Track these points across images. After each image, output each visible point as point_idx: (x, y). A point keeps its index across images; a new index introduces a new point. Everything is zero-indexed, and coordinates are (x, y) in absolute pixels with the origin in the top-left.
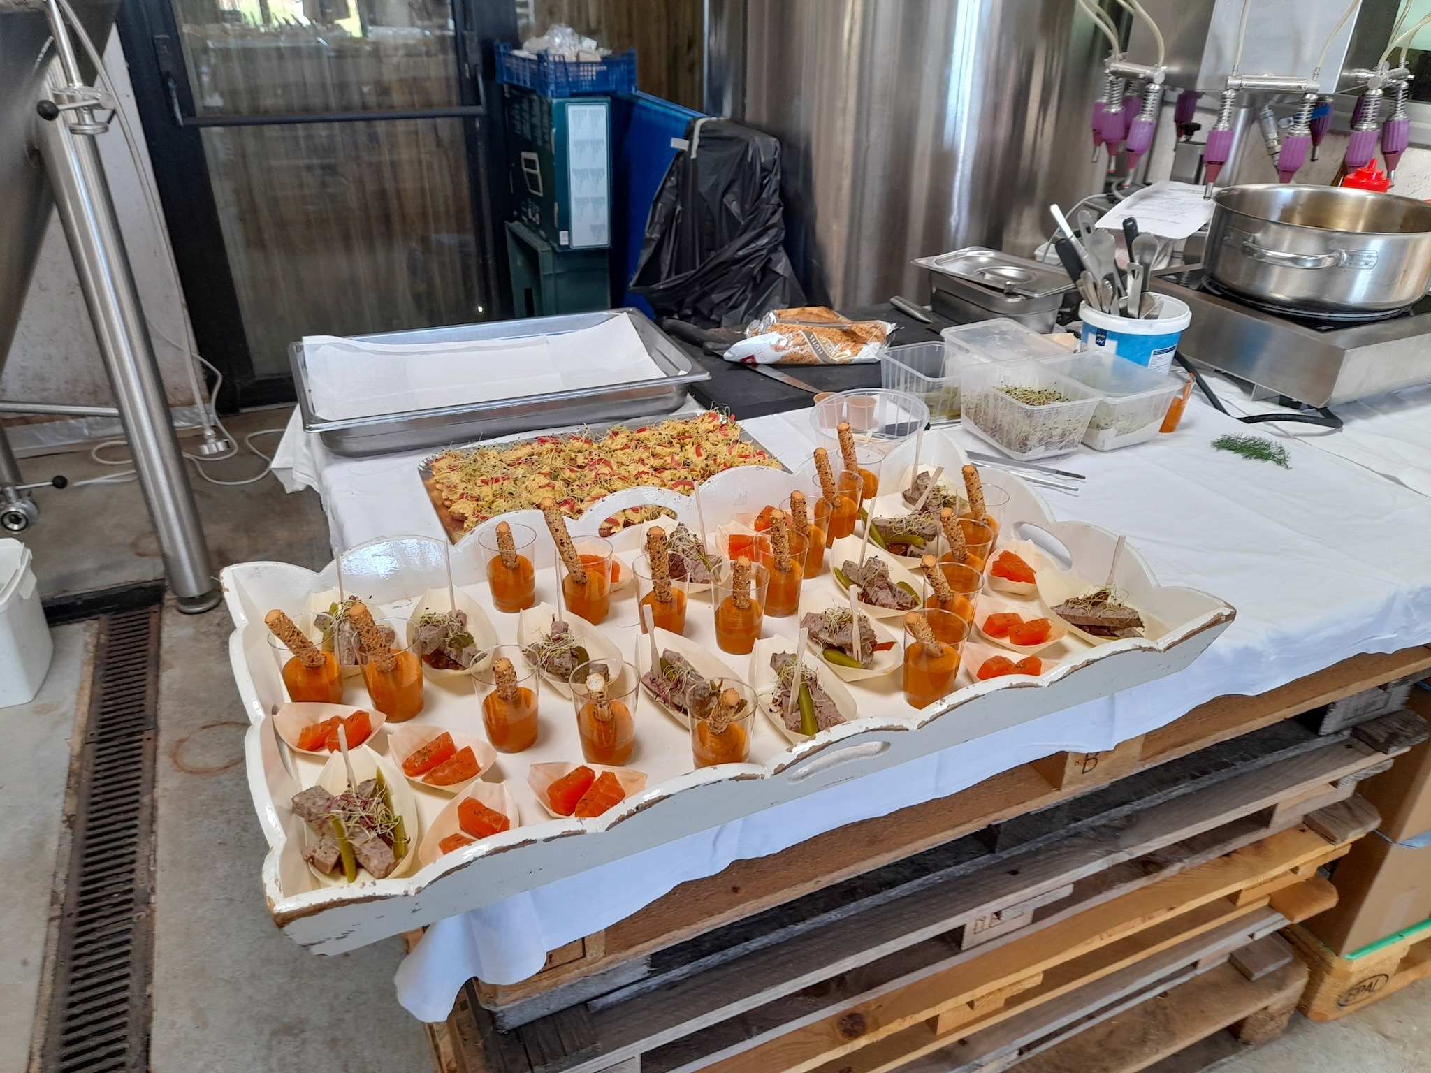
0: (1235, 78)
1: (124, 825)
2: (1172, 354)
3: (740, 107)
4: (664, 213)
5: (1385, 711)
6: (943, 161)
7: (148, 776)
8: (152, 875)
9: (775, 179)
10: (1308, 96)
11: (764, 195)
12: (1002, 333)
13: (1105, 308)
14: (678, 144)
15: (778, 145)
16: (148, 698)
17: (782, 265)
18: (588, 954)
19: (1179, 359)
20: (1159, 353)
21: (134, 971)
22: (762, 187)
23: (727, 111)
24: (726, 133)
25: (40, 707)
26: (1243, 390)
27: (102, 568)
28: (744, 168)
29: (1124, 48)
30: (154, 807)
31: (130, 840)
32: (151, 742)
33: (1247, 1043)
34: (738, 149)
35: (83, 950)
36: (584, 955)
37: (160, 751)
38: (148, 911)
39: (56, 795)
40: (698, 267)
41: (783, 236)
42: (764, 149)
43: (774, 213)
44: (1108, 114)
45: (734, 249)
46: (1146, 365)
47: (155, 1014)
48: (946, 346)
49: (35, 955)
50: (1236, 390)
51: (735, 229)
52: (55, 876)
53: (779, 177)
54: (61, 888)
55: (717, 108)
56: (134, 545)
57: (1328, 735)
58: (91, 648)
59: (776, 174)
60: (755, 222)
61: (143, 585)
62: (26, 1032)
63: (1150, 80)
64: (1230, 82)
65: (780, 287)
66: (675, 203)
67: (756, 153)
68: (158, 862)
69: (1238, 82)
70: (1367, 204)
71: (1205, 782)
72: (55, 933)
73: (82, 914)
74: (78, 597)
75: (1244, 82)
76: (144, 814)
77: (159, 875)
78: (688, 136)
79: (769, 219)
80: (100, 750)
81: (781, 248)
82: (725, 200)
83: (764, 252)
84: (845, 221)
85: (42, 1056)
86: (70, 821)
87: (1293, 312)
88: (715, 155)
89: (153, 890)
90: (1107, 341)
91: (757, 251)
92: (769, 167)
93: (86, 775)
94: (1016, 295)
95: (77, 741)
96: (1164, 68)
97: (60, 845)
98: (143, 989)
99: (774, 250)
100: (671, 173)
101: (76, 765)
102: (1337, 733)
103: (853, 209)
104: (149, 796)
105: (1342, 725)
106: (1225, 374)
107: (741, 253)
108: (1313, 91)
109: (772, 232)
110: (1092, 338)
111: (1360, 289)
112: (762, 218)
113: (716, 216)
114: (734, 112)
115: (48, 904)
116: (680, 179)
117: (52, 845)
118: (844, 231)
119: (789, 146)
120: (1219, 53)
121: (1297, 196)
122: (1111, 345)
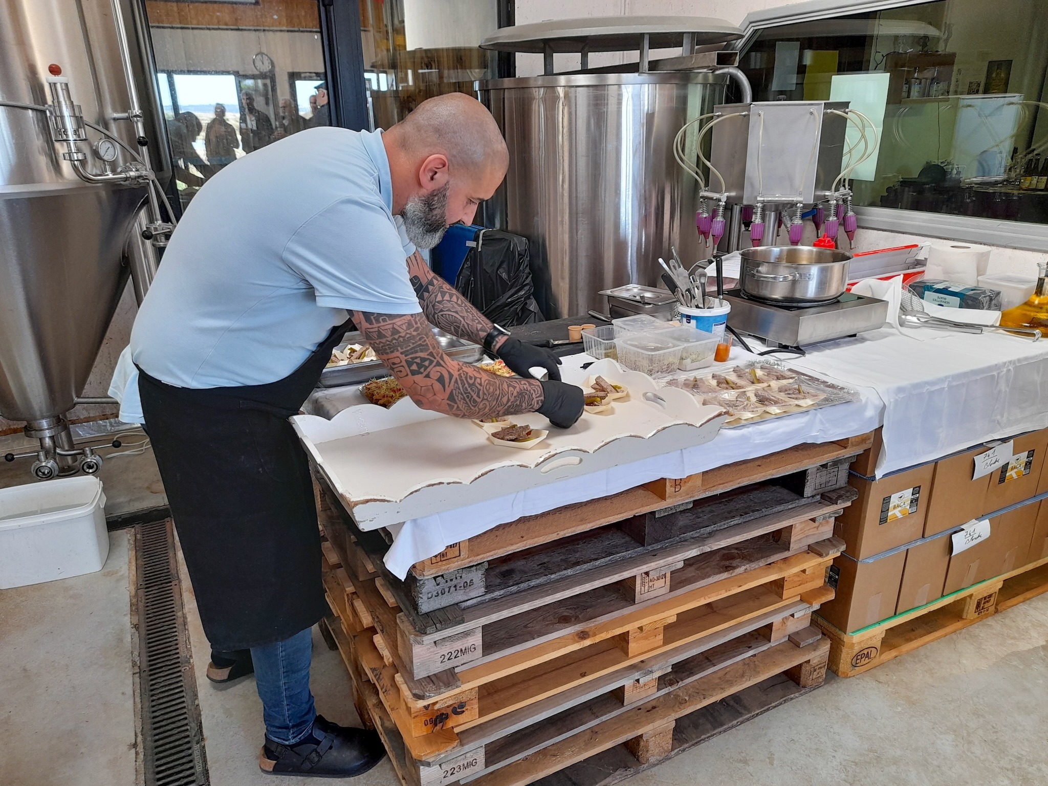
0: (761, 197)
1: (168, 627)
2: (724, 325)
3: (504, 222)
4: (463, 282)
5: (837, 486)
6: (620, 246)
7: (179, 603)
8: (189, 650)
9: (527, 260)
10: (798, 205)
11: (521, 268)
12: (642, 321)
13: (689, 305)
14: (471, 244)
15: (527, 242)
16: (171, 565)
17: (533, 306)
18: (461, 555)
19: (729, 329)
20: (717, 325)
21: (186, 694)
22: (520, 264)
23: (498, 226)
24: (497, 237)
25: (107, 571)
26: (762, 343)
27: (130, 501)
28: (509, 253)
29: (707, 185)
30: (185, 617)
31: (173, 634)
32: (177, 586)
33: (804, 687)
34: (505, 244)
35: (155, 687)
36: (460, 556)
37: (184, 590)
38: (190, 666)
39: (125, 615)
40: (485, 309)
41: (532, 290)
42: (520, 244)
43: (527, 278)
44: (702, 218)
45: (505, 298)
46: (711, 332)
47: (202, 713)
48: (614, 327)
49: (129, 691)
50: (759, 343)
51: (505, 287)
52: (132, 653)
53: (528, 259)
54: (137, 659)
55: (492, 224)
56: (148, 488)
57: (808, 497)
58: (132, 542)
59: (527, 257)
60: (517, 283)
61: (158, 508)
62: (132, 724)
63: (720, 200)
64: (759, 199)
65: (533, 317)
66: (470, 276)
67: (515, 245)
68: (192, 644)
69: (763, 199)
70: (814, 253)
71: (747, 518)
72: (137, 680)
73: (151, 670)
74: (120, 517)
75: (765, 199)
76: (180, 621)
77: (193, 649)
78: (476, 239)
79: (524, 282)
80: (147, 592)
81: (532, 297)
82: (499, 272)
83: (523, 299)
84: (567, 280)
85: (142, 735)
86: (136, 627)
87: (780, 304)
88: (491, 248)
89: (191, 656)
90: (691, 321)
91: (518, 299)
92: (523, 254)
93: (141, 605)
94: (650, 304)
95: (133, 589)
96: (726, 194)
97: (132, 639)
98: (193, 702)
99: (528, 298)
100: (467, 260)
101: (134, 600)
102: (813, 496)
103: (571, 274)
104: (181, 613)
105: (815, 492)
106: (754, 336)
107: (509, 300)
108: (801, 202)
109: (527, 288)
110: (685, 320)
111: (811, 290)
112: (521, 281)
113: (495, 280)
114: (501, 225)
115: (131, 667)
116: (472, 263)
117: (128, 639)
118: (567, 286)
119: (533, 242)
120: (752, 185)
121: (781, 251)
122: (693, 322)
